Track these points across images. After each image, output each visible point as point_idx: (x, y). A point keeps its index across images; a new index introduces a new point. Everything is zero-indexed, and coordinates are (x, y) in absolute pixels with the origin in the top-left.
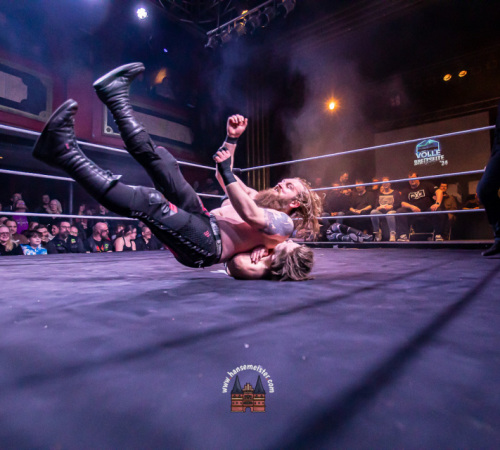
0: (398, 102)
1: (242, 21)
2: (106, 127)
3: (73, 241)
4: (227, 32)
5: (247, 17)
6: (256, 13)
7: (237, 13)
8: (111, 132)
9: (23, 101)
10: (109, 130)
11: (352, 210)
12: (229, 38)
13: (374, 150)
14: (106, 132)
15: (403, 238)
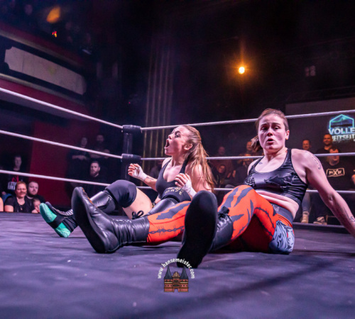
0: (313, 73)
15: (320, 222)
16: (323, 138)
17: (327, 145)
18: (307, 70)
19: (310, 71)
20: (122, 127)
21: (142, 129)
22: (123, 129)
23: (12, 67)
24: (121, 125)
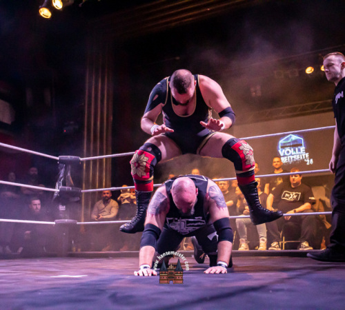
0: (259, 93)
15: (275, 247)
16: (272, 162)
17: (278, 169)
18: (253, 90)
19: (255, 92)
20: (58, 158)
21: (81, 159)
22: (60, 160)
24: (57, 156)
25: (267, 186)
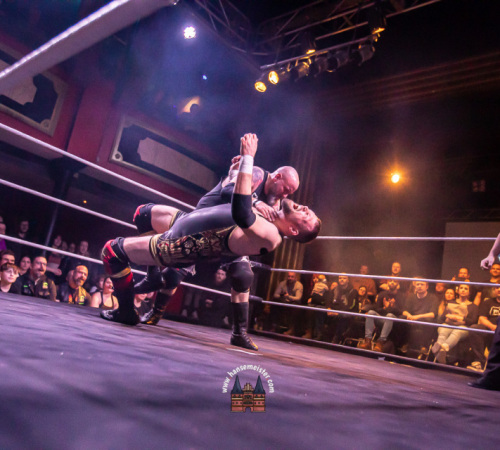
0: (483, 188)
1: (306, 60)
2: (116, 151)
3: (45, 285)
4: (285, 70)
5: (312, 58)
6: (325, 55)
7: (301, 51)
8: (120, 160)
9: (28, 104)
10: (117, 156)
11: (405, 313)
12: (287, 77)
13: (442, 242)
14: (114, 158)
17: (496, 277)
18: (475, 184)
19: (479, 186)
23: (144, 158)
25: (479, 294)
